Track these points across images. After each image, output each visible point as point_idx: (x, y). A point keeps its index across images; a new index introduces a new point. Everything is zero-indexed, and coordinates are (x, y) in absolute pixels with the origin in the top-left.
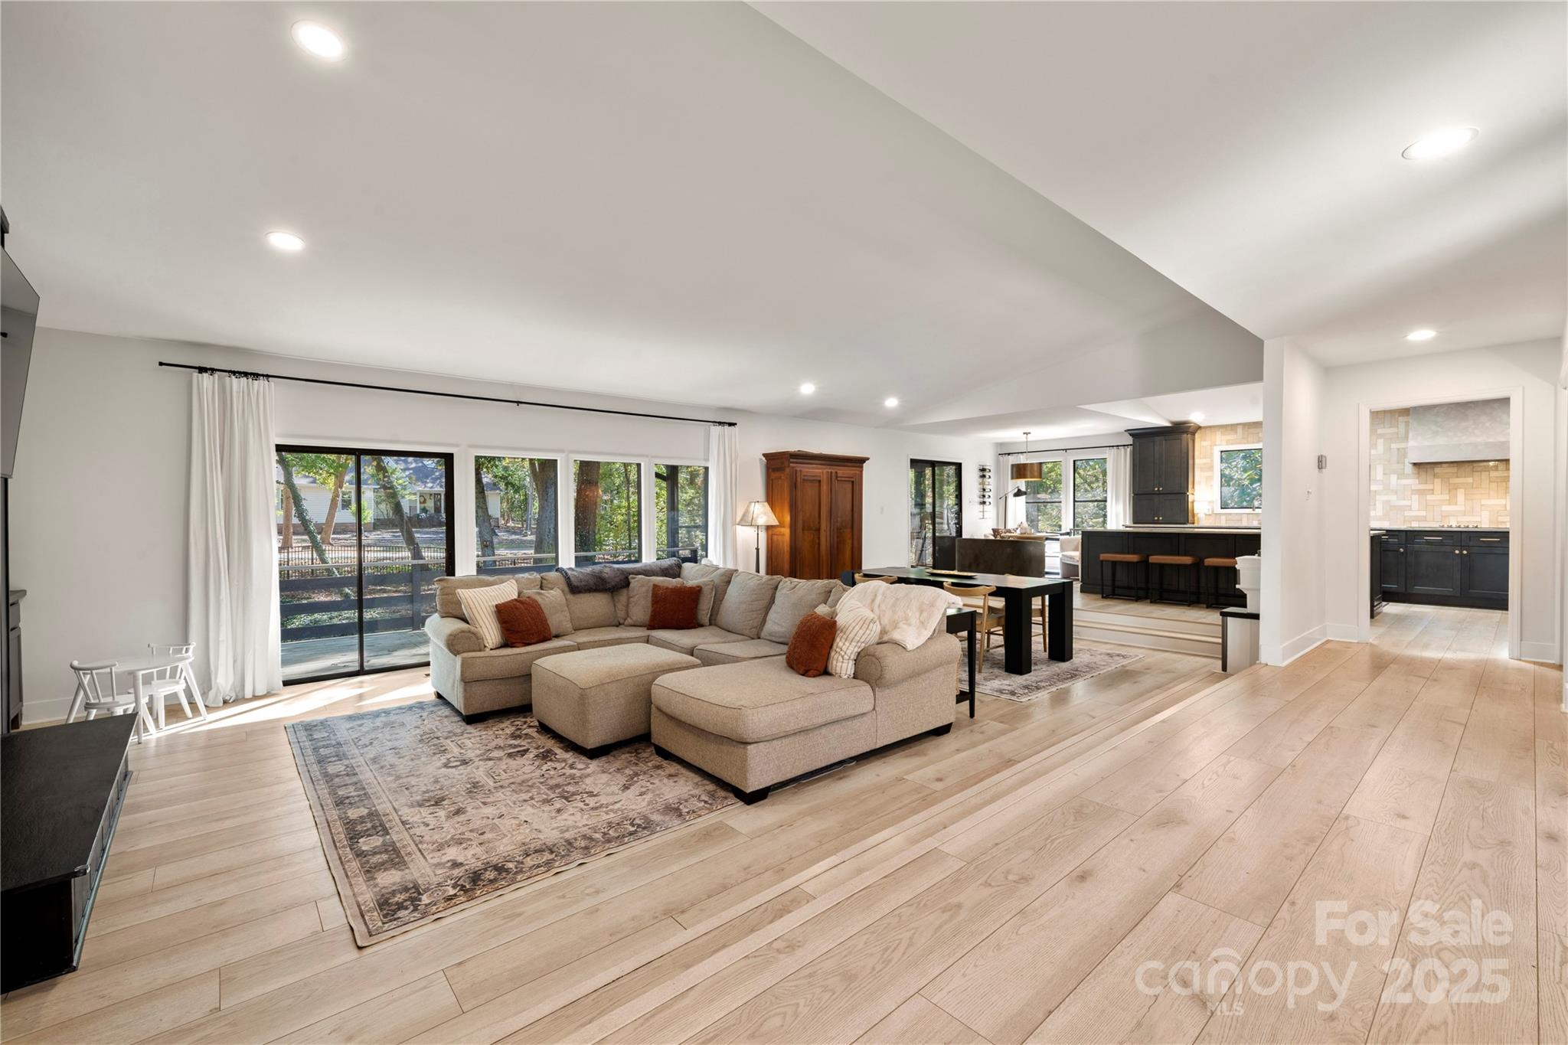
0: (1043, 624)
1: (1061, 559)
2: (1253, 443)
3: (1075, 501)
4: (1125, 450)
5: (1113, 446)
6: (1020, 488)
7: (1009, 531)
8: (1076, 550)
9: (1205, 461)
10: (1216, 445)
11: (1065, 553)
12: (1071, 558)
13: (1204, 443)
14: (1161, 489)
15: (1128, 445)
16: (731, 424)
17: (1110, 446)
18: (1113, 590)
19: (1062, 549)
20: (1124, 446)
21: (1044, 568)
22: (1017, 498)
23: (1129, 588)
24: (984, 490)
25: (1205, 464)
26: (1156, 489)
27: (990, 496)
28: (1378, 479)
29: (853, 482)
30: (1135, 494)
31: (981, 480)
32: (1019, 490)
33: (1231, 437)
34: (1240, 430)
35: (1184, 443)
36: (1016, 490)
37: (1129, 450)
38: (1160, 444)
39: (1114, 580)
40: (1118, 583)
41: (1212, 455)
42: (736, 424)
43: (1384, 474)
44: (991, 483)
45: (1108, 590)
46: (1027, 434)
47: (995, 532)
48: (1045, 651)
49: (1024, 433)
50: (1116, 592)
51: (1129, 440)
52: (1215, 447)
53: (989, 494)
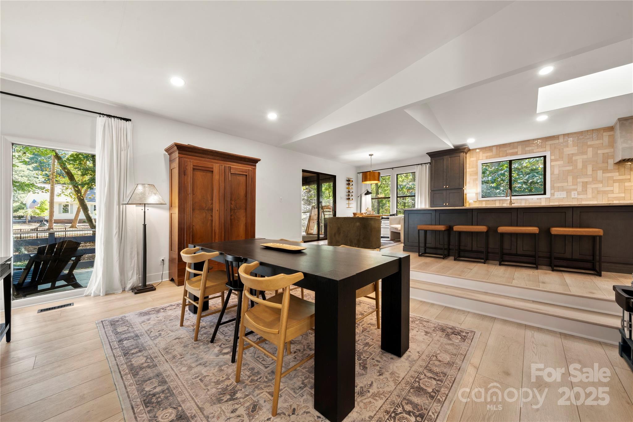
0: (377, 299)
1: (390, 229)
2: (503, 156)
3: (397, 197)
4: (426, 166)
5: (419, 164)
6: (368, 190)
7: (362, 214)
8: (399, 223)
9: (472, 169)
10: (479, 160)
11: (392, 226)
12: (396, 229)
13: (472, 159)
14: (447, 187)
15: (427, 163)
16: (127, 120)
17: (417, 165)
18: (425, 250)
19: (391, 224)
20: (425, 163)
21: (380, 234)
22: (367, 196)
23: (435, 248)
24: (349, 191)
25: (472, 171)
26: (445, 187)
27: (352, 195)
28: (588, 174)
29: (246, 175)
30: (432, 191)
31: (347, 186)
32: (368, 192)
33: (489, 154)
34: (494, 150)
35: (461, 158)
36: (366, 192)
37: (428, 165)
38: (447, 160)
39: (425, 243)
40: (428, 245)
41: (477, 165)
42: (130, 120)
43: (593, 171)
44: (353, 188)
45: (422, 250)
46: (371, 155)
47: (354, 214)
48: (378, 328)
49: (370, 155)
50: (427, 251)
51: (428, 159)
52: (479, 161)
53: (352, 194)
